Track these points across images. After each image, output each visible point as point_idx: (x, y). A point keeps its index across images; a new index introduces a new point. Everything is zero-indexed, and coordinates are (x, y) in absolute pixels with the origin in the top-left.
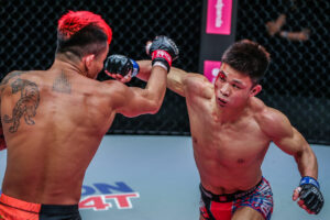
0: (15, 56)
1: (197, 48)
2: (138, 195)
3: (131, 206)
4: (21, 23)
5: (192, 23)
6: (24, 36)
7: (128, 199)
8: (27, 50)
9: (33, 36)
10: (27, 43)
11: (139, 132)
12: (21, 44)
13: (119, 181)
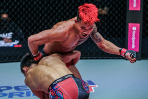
0: (41, 24)
1: (125, 18)
2: (97, 86)
3: (94, 91)
4: (43, 9)
5: (122, 6)
6: (44, 15)
7: (92, 88)
8: (46, 21)
9: (48, 14)
10: (46, 18)
11: (99, 57)
12: (43, 18)
13: (89, 80)
